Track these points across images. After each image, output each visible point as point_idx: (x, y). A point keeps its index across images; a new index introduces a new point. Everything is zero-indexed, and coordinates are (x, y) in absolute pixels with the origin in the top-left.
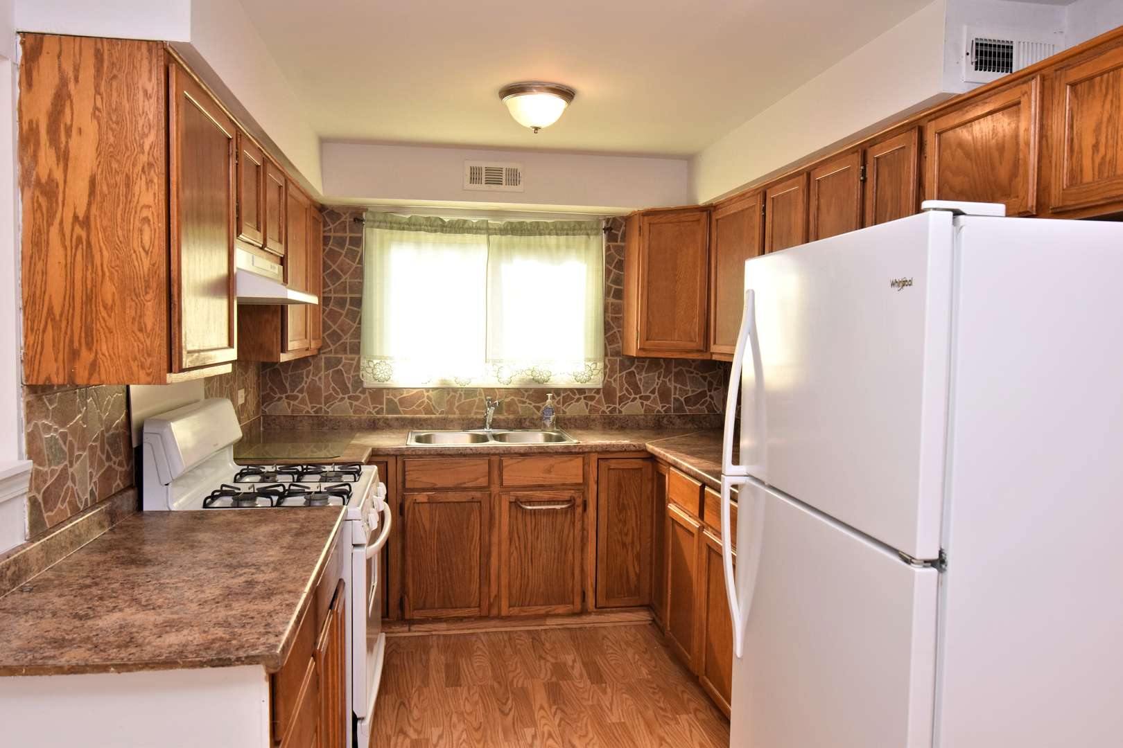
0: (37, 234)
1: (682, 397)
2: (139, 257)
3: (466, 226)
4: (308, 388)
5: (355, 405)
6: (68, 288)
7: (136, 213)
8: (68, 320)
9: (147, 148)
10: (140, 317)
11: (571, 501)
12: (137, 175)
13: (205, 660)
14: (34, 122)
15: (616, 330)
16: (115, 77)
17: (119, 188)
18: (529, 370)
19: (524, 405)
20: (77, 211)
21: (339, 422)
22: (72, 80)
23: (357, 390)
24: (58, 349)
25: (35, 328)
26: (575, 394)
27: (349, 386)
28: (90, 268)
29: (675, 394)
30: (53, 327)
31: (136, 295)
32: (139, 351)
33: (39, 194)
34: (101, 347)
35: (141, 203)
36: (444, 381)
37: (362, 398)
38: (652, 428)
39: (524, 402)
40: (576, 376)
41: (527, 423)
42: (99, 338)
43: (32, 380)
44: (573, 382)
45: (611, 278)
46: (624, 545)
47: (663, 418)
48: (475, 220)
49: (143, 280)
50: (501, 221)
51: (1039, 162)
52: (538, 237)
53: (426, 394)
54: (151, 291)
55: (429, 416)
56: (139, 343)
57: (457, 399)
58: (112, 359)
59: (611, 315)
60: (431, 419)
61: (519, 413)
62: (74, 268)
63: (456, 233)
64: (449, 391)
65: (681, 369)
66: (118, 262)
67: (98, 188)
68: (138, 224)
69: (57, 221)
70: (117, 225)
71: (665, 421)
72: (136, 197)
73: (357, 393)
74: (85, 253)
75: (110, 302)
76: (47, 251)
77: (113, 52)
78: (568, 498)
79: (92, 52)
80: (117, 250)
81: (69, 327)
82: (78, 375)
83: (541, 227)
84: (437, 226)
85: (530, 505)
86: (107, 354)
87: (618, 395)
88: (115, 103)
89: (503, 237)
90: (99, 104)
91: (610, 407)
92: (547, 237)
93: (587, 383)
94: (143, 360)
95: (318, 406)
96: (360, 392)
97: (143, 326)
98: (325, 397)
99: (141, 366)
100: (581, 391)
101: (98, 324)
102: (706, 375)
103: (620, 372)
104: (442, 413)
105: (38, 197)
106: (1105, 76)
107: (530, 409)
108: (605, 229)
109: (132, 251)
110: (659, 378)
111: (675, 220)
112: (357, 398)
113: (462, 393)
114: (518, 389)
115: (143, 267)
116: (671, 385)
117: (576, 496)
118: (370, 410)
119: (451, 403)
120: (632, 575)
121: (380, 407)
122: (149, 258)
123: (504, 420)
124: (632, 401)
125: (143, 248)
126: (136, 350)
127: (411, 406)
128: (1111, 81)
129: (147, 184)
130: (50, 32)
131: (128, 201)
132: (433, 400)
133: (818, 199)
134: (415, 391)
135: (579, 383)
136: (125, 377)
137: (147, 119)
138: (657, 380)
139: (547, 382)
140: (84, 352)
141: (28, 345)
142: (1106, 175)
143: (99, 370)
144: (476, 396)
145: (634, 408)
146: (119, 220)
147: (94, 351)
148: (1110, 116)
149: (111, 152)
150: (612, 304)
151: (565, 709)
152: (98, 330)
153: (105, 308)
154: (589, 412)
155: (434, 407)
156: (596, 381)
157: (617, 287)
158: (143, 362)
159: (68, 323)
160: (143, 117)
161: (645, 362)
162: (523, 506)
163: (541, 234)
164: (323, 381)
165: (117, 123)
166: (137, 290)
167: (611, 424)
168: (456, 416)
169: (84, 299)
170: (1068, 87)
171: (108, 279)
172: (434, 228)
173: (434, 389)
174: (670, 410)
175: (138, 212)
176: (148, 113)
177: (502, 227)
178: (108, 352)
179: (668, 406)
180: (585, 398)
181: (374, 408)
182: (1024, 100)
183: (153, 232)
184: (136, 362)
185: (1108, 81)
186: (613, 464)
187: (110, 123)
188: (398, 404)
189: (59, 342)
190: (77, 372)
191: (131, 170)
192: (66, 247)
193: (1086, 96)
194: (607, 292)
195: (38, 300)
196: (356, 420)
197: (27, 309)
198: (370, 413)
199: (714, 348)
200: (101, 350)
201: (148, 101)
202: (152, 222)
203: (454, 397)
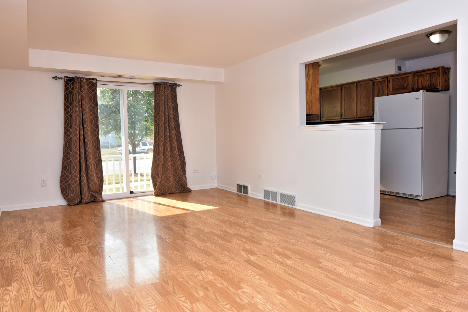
51: (412, 85)
128: (423, 76)
133: (360, 88)
142: (423, 87)
148: (423, 80)
170: (417, 76)
182: (409, 77)
193: (419, 77)
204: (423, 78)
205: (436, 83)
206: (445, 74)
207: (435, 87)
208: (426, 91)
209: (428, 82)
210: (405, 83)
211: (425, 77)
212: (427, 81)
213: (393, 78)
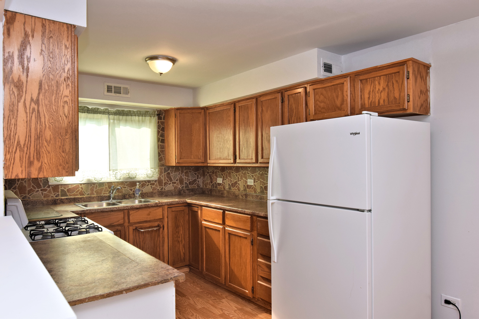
0: (12, 106)
1: (188, 182)
2: (63, 119)
3: (99, 111)
4: (19, 186)
5: (45, 194)
6: (28, 132)
7: (61, 99)
8: (27, 147)
9: (66, 71)
10: (63, 146)
11: (158, 226)
12: (62, 82)
13: (159, 281)
14: (11, 53)
15: (162, 156)
16: (51, 37)
17: (53, 87)
18: (127, 173)
19: (125, 189)
20: (33, 96)
21: (36, 202)
22: (30, 36)
23: (45, 186)
24: (23, 161)
25: (11, 151)
26: (146, 183)
27: (41, 184)
28: (39, 123)
29: (185, 181)
30: (20, 151)
31: (61, 136)
32: (62, 161)
33: (13, 87)
34: (44, 160)
35: (64, 95)
36: (89, 180)
37: (48, 190)
38: (178, 195)
39: (125, 188)
40: (147, 175)
41: (127, 196)
42: (43, 156)
43: (8, 177)
44: (146, 178)
45: (160, 135)
46: (179, 242)
47: (181, 191)
48: (102, 108)
49: (64, 129)
50: (114, 109)
51: (350, 101)
52: (130, 117)
53: (80, 186)
54: (68, 134)
55: (82, 196)
56: (63, 158)
57: (95, 188)
58: (49, 165)
59: (160, 150)
60: (83, 197)
61: (123, 192)
62: (31, 123)
63: (94, 114)
64: (91, 184)
65: (187, 171)
66: (53, 120)
67: (43, 86)
68: (62, 104)
69: (22, 100)
70: (52, 104)
71: (182, 192)
72: (62, 92)
73: (46, 188)
74: (36, 116)
75: (49, 139)
76: (17, 115)
77: (51, 27)
78: (157, 225)
79: (41, 24)
80: (52, 115)
81: (28, 150)
82: (32, 173)
83: (131, 113)
84: (85, 110)
85: (143, 230)
86: (47, 163)
87: (164, 182)
88: (51, 49)
89: (115, 116)
90: (44, 49)
91: (161, 187)
92: (134, 117)
93: (152, 178)
94: (64, 165)
95: (24, 195)
96: (47, 187)
97: (65, 150)
98: (28, 190)
99: (64, 168)
100: (149, 181)
101: (43, 149)
102: (196, 173)
103: (164, 173)
104: (88, 194)
105: (12, 88)
106: (371, 79)
107: (128, 190)
108: (157, 115)
109: (60, 116)
110: (179, 175)
111: (191, 112)
112: (45, 190)
113: (98, 185)
114: (122, 182)
115: (64, 123)
116: (184, 177)
117: (160, 223)
118: (53, 196)
119: (92, 190)
120: (182, 254)
121: (57, 193)
122: (67, 119)
123: (117, 196)
124: (169, 184)
125: (65, 115)
126: (61, 161)
127: (73, 192)
128: (373, 81)
129: (67, 86)
130: (20, 12)
131: (57, 94)
132: (84, 189)
133: (262, 107)
134: (75, 185)
135: (149, 178)
136: (56, 174)
137: (66, 58)
138: (178, 176)
139: (135, 178)
140: (36, 162)
141: (7, 159)
142: (372, 106)
143: (43, 171)
144: (104, 186)
145: (170, 187)
146: (53, 102)
147: (41, 162)
148: (373, 90)
149: (50, 70)
150: (160, 145)
151: (179, 308)
152: (43, 152)
153: (46, 142)
154: (153, 190)
155: (84, 192)
156: (156, 177)
157: (162, 138)
158: (64, 166)
159: (28, 149)
160: (65, 57)
161: (173, 168)
162: (140, 230)
163: (131, 116)
164: (27, 183)
165: (53, 58)
166: (62, 134)
167: (162, 194)
168: (95, 196)
169: (36, 137)
170: (360, 81)
171: (48, 128)
172: (84, 111)
173: (84, 184)
174: (184, 187)
175: (62, 98)
176: (67, 55)
177: (115, 112)
178: (48, 162)
179: (183, 186)
180: (151, 184)
181: (54, 194)
182: (345, 83)
183: (69, 108)
184: (61, 166)
185: (372, 81)
186: (174, 209)
187: (49, 57)
188: (67, 192)
189: (23, 158)
190: (32, 172)
191: (59, 80)
192: (27, 113)
193: (365, 84)
194: (158, 140)
195: (12, 137)
196: (46, 201)
197: (6, 142)
198: (52, 197)
199: (209, 161)
200: (44, 161)
201: (67, 50)
202: (69, 104)
203: (93, 187)
204: (372, 87)
205: (400, 95)
206: (419, 77)
207: (400, 106)
208: (377, 114)
209: (384, 95)
210: (337, 97)
211: (377, 83)
212: (382, 91)
213: (315, 87)
